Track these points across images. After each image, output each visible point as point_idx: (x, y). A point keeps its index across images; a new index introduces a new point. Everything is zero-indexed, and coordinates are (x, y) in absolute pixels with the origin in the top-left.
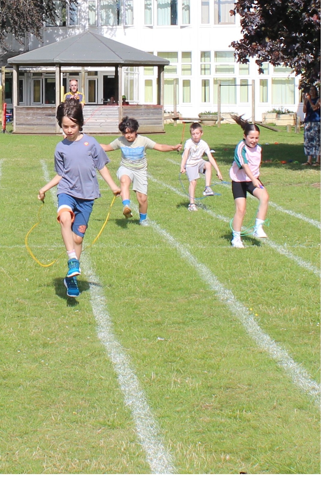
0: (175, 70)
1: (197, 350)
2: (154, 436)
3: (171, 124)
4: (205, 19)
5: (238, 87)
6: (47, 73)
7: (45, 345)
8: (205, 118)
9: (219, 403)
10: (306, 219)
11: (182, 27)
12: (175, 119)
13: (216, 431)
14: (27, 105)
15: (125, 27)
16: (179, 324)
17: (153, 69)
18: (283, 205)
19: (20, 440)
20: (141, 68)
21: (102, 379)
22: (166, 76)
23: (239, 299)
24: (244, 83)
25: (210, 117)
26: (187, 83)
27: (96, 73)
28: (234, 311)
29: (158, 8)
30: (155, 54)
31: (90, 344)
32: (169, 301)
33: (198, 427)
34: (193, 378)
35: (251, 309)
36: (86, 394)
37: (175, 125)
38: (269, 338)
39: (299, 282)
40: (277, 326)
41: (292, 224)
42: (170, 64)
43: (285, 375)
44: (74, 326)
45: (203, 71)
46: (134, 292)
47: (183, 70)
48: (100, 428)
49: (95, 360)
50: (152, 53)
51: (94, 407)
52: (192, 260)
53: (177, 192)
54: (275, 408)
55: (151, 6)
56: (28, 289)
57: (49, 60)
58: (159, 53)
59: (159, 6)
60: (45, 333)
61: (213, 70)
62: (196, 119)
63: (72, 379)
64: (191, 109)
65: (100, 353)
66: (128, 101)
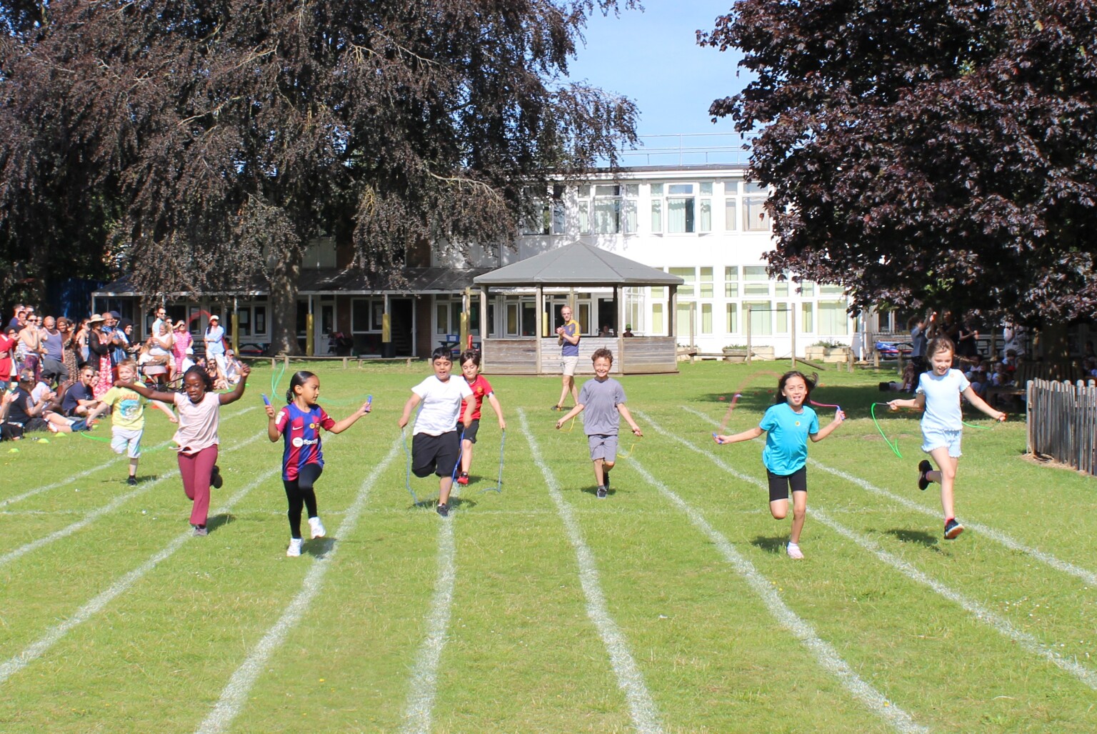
0: (691, 291)
1: (706, 629)
2: (652, 720)
3: (687, 362)
4: (730, 225)
5: (774, 313)
6: (525, 296)
7: (524, 624)
8: (731, 353)
9: (729, 685)
10: (851, 479)
11: (700, 235)
12: (692, 355)
13: (724, 714)
14: (499, 337)
15: (626, 236)
16: (686, 600)
17: (662, 291)
18: (824, 462)
19: (496, 726)
20: (648, 289)
21: (592, 661)
22: (680, 298)
23: (761, 572)
24: (782, 308)
25: (737, 352)
26: (707, 308)
27: (589, 295)
28: (753, 586)
29: (669, 208)
30: (666, 271)
31: (578, 623)
32: (675, 575)
33: (704, 710)
34: (699, 659)
35: (774, 583)
36: (573, 677)
37: (692, 363)
38: (793, 615)
39: (836, 552)
40: (804, 602)
41: (833, 485)
42: (685, 283)
43: (809, 655)
44: (559, 603)
45: (728, 293)
46: (632, 565)
47: (702, 291)
48: (589, 712)
49: (584, 640)
50: (662, 269)
51: (582, 690)
52: (706, 527)
53: (691, 447)
54: (794, 690)
55: (661, 208)
56: (503, 562)
57: (527, 279)
58: (671, 269)
59: (671, 206)
60: (524, 612)
61: (741, 290)
62: (719, 355)
63: (556, 661)
64: (712, 342)
65: (590, 633)
66: (632, 332)
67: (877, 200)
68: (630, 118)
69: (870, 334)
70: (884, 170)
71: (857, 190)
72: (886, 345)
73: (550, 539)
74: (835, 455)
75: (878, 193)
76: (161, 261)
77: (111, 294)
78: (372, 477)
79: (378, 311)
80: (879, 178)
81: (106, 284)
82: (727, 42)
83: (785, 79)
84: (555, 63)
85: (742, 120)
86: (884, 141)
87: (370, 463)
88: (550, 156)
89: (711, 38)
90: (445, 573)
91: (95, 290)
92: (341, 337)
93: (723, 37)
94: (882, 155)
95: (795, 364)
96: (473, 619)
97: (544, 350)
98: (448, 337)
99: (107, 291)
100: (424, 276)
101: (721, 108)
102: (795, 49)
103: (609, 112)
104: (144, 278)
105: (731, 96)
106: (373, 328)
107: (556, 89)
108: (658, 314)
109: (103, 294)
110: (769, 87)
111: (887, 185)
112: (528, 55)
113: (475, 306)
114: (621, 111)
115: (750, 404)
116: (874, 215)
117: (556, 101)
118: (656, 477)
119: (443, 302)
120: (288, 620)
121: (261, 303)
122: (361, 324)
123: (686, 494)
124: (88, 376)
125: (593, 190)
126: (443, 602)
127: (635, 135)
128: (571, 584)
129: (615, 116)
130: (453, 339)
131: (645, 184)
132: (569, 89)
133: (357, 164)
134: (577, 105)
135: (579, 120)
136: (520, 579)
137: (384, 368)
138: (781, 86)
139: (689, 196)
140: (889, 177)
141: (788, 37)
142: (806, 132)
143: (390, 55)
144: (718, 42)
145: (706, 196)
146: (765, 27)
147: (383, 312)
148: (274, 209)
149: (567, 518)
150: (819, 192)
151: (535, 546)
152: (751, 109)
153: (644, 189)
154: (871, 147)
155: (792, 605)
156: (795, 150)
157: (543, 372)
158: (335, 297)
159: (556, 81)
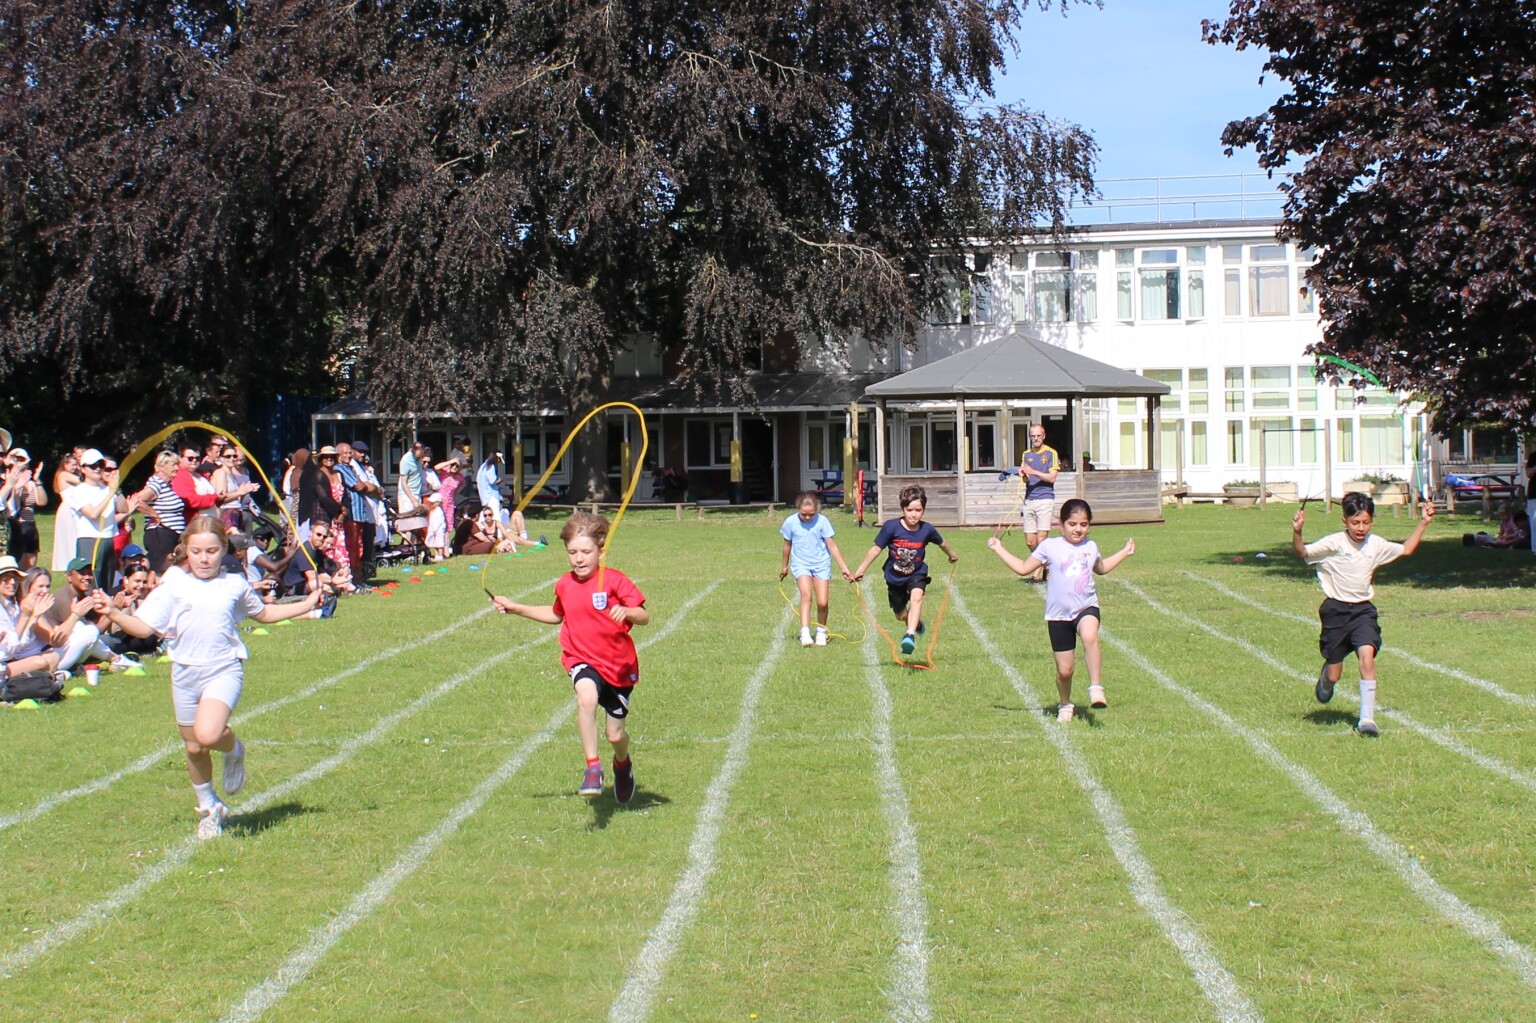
0: (1176, 404)
1: (1328, 924)
3: (1173, 506)
4: (1232, 307)
5: (1297, 435)
6: (935, 413)
7: (1043, 919)
8: (1236, 493)
10: (1471, 680)
11: (1189, 323)
12: (1180, 496)
14: (899, 473)
15: (1081, 325)
16: (1282, 876)
17: (1134, 403)
18: (1420, 654)
20: (1113, 401)
21: (1166, 978)
22: (1164, 415)
23: (1382, 828)
24: (1308, 427)
25: (1245, 491)
26: (1199, 428)
27: (1027, 411)
28: (1378, 852)
29: (1142, 285)
30: (1140, 373)
31: (1127, 915)
32: (1251, 835)
34: (1333, 975)
35: (1410, 847)
37: (1180, 507)
38: (1456, 899)
39: (1488, 797)
40: (1465, 878)
41: (1446, 690)
42: (1172, 392)
43: (1503, 966)
44: (1087, 882)
45: (1230, 405)
46: (1181, 818)
47: (1192, 403)
49: (1144, 945)
50: (1134, 371)
52: (1277, 758)
53: (1214, 632)
55: (1131, 286)
56: (984, 816)
57: (943, 389)
58: (1146, 372)
59: (1145, 282)
60: (1037, 898)
61: (1249, 402)
62: (1218, 496)
63: (1109, 980)
64: (1209, 476)
65: (1149, 931)
66: (1091, 462)
67: (1478, 266)
68: (1085, 157)
69: (1437, 464)
70: (1486, 222)
71: (1447, 253)
72: (1462, 479)
73: (1046, 779)
74: (1433, 643)
75: (1479, 256)
76: (410, 364)
77: (340, 417)
78: (756, 683)
79: (724, 439)
80: (1480, 234)
81: (332, 402)
82: (1247, 38)
83: (1333, 92)
84: (975, 79)
85: (1269, 152)
86: (1485, 180)
87: (746, 662)
88: (971, 212)
89: (1224, 31)
90: (902, 835)
91: (316, 411)
92: (671, 475)
93: (1241, 30)
94: (1482, 200)
95: (1331, 508)
96: (962, 910)
97: (969, 491)
98: (825, 473)
99: (332, 413)
100: (788, 386)
101: (1238, 134)
102: (1348, 46)
103: (1054, 147)
104: (387, 388)
105: (1254, 116)
106: (717, 462)
107: (978, 116)
108: (1128, 438)
109: (329, 417)
110: (1309, 103)
111: (1492, 243)
112: (936, 66)
113: (866, 428)
114: (1072, 147)
115: (1282, 568)
116: (1476, 287)
117: (978, 133)
118: (1178, 680)
119: (817, 423)
120: (676, 916)
121: (555, 427)
122: (698, 455)
123: (1233, 706)
124: (319, 535)
125: (1032, 258)
126: (907, 881)
127: (1092, 182)
128: (1096, 851)
129: (1064, 156)
130: (832, 475)
131: (1109, 250)
132: (996, 115)
133: (691, 226)
134: (1008, 138)
135: (1010, 160)
136: (1018, 844)
137: (735, 519)
138: (1326, 100)
139: (1171, 266)
140: (1496, 233)
141: (1338, 29)
142: (1369, 167)
143: (739, 63)
144: (1234, 37)
145: (1196, 266)
146: (1302, 14)
147: (731, 438)
148: (573, 290)
149: (1063, 744)
150: (1389, 256)
151: (1026, 790)
152: (1285, 134)
153: (1107, 257)
154: (1467, 189)
155: (1452, 884)
156: (1350, 194)
157: (968, 522)
158: (661, 418)
159: (977, 103)
